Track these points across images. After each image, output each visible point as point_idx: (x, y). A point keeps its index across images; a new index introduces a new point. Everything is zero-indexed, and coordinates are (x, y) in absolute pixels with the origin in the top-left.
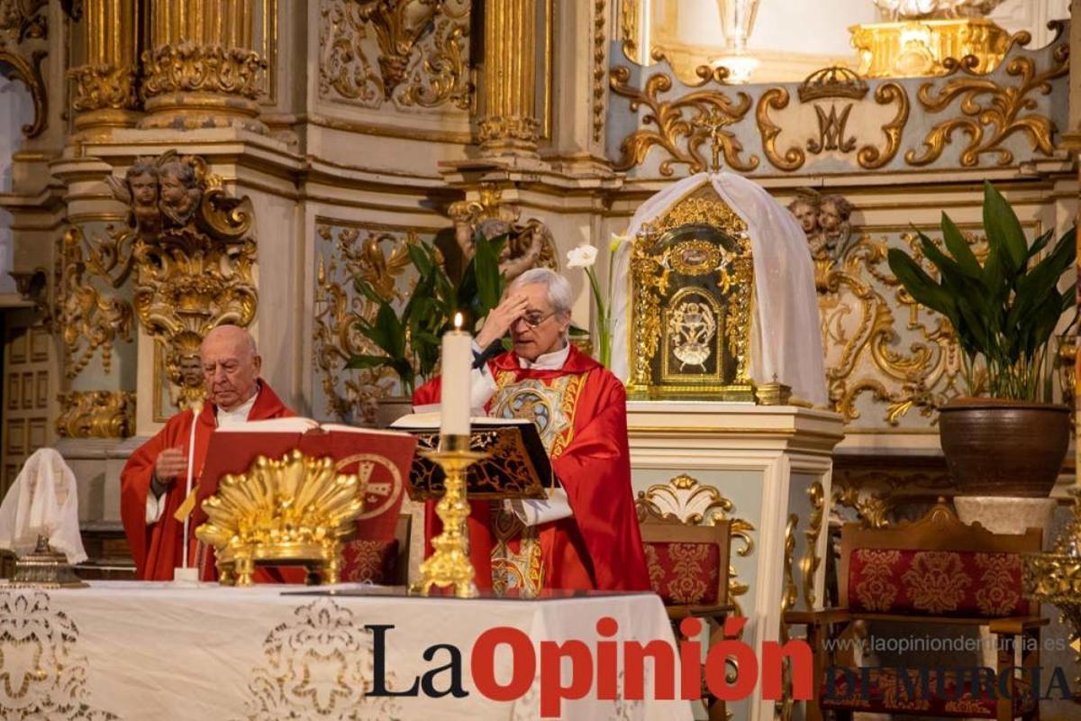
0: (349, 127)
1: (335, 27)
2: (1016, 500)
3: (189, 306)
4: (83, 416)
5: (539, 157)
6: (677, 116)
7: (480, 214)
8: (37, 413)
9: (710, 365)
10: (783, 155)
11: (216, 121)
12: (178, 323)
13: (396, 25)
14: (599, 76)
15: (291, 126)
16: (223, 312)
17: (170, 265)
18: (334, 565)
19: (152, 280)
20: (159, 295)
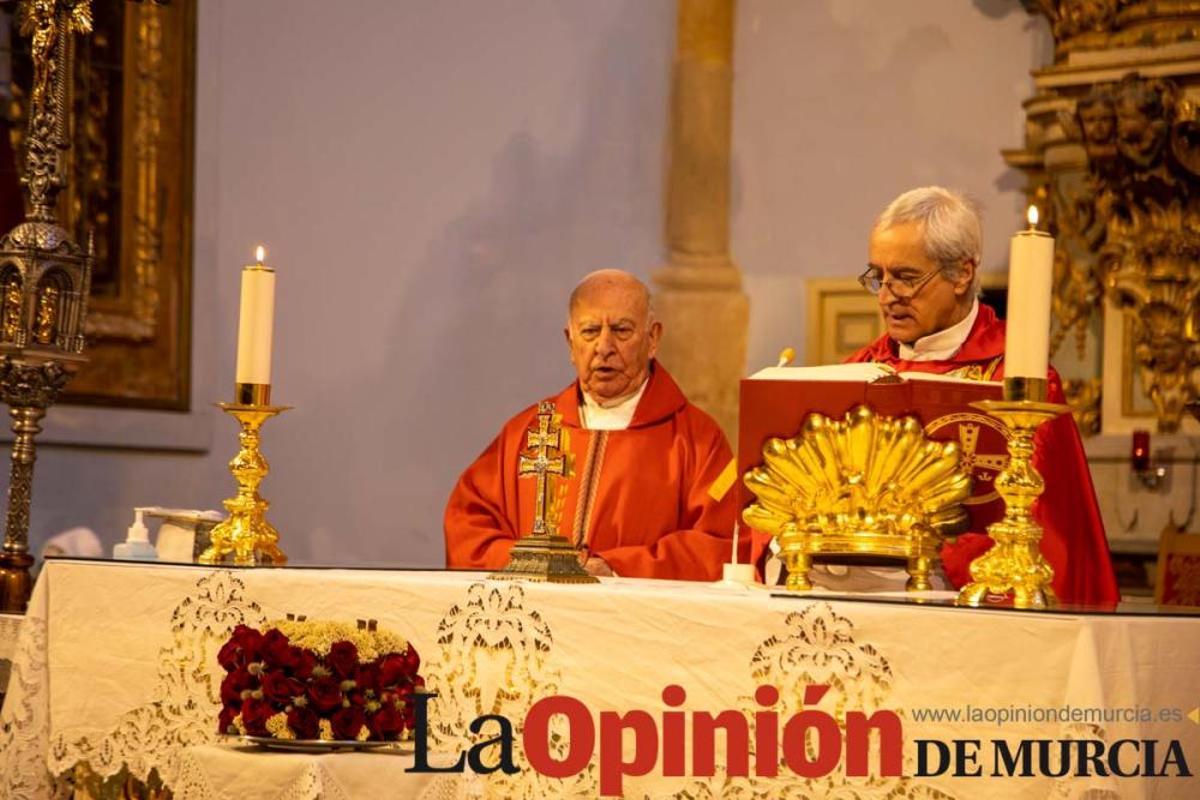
3: (1161, 271)
17: (1142, 220)
18: (922, 565)
19: (1120, 241)
20: (1128, 258)
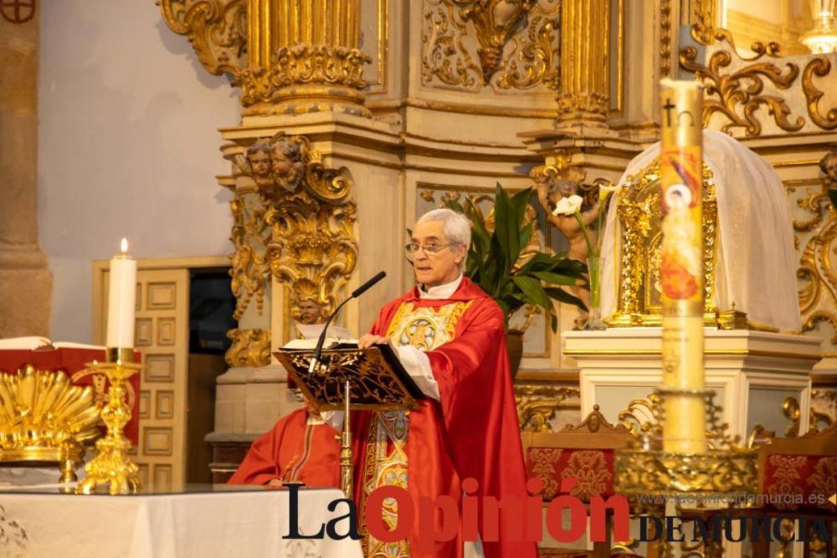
0: (449, 108)
1: (438, 27)
4: (243, 349)
5: (607, 126)
6: (736, 87)
7: (556, 176)
10: (825, 117)
11: (319, 107)
12: (299, 272)
13: (489, 22)
14: (666, 56)
15: (397, 109)
16: (331, 263)
17: (293, 225)
18: (69, 464)
19: (280, 239)
20: (285, 250)
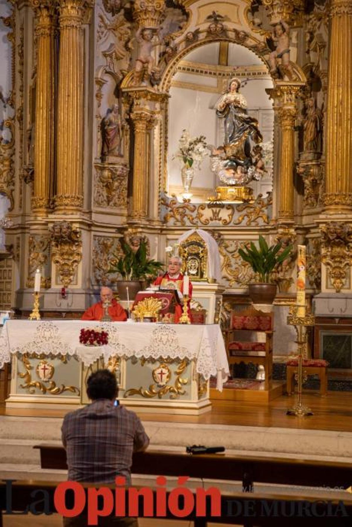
0: (101, 213)
1: (97, 188)
2: (266, 305)
3: (65, 257)
5: (146, 220)
6: (178, 210)
7: (132, 234)
8: (8, 280)
9: (197, 273)
10: (204, 221)
11: (74, 213)
12: (62, 261)
13: (111, 188)
14: (159, 200)
15: (87, 213)
16: (73, 259)
17: (60, 247)
19: (56, 251)
